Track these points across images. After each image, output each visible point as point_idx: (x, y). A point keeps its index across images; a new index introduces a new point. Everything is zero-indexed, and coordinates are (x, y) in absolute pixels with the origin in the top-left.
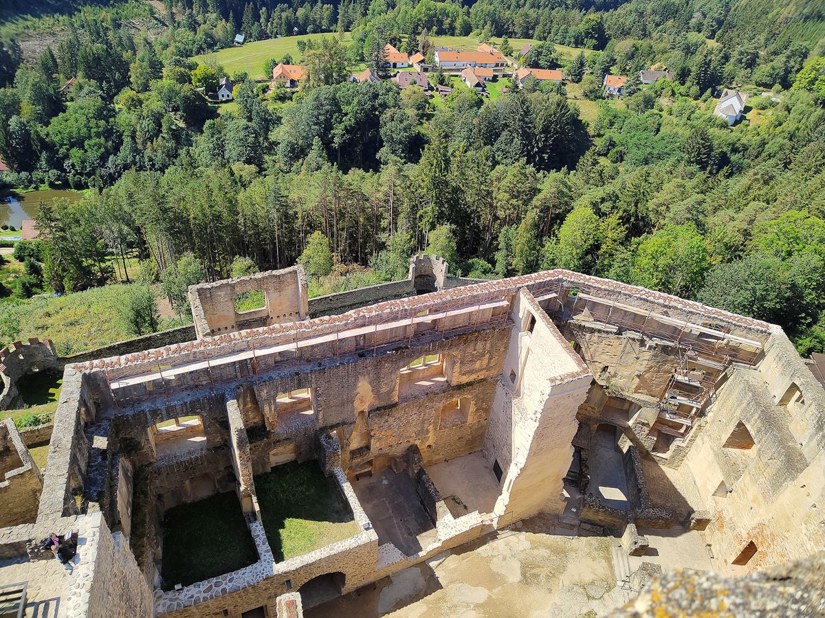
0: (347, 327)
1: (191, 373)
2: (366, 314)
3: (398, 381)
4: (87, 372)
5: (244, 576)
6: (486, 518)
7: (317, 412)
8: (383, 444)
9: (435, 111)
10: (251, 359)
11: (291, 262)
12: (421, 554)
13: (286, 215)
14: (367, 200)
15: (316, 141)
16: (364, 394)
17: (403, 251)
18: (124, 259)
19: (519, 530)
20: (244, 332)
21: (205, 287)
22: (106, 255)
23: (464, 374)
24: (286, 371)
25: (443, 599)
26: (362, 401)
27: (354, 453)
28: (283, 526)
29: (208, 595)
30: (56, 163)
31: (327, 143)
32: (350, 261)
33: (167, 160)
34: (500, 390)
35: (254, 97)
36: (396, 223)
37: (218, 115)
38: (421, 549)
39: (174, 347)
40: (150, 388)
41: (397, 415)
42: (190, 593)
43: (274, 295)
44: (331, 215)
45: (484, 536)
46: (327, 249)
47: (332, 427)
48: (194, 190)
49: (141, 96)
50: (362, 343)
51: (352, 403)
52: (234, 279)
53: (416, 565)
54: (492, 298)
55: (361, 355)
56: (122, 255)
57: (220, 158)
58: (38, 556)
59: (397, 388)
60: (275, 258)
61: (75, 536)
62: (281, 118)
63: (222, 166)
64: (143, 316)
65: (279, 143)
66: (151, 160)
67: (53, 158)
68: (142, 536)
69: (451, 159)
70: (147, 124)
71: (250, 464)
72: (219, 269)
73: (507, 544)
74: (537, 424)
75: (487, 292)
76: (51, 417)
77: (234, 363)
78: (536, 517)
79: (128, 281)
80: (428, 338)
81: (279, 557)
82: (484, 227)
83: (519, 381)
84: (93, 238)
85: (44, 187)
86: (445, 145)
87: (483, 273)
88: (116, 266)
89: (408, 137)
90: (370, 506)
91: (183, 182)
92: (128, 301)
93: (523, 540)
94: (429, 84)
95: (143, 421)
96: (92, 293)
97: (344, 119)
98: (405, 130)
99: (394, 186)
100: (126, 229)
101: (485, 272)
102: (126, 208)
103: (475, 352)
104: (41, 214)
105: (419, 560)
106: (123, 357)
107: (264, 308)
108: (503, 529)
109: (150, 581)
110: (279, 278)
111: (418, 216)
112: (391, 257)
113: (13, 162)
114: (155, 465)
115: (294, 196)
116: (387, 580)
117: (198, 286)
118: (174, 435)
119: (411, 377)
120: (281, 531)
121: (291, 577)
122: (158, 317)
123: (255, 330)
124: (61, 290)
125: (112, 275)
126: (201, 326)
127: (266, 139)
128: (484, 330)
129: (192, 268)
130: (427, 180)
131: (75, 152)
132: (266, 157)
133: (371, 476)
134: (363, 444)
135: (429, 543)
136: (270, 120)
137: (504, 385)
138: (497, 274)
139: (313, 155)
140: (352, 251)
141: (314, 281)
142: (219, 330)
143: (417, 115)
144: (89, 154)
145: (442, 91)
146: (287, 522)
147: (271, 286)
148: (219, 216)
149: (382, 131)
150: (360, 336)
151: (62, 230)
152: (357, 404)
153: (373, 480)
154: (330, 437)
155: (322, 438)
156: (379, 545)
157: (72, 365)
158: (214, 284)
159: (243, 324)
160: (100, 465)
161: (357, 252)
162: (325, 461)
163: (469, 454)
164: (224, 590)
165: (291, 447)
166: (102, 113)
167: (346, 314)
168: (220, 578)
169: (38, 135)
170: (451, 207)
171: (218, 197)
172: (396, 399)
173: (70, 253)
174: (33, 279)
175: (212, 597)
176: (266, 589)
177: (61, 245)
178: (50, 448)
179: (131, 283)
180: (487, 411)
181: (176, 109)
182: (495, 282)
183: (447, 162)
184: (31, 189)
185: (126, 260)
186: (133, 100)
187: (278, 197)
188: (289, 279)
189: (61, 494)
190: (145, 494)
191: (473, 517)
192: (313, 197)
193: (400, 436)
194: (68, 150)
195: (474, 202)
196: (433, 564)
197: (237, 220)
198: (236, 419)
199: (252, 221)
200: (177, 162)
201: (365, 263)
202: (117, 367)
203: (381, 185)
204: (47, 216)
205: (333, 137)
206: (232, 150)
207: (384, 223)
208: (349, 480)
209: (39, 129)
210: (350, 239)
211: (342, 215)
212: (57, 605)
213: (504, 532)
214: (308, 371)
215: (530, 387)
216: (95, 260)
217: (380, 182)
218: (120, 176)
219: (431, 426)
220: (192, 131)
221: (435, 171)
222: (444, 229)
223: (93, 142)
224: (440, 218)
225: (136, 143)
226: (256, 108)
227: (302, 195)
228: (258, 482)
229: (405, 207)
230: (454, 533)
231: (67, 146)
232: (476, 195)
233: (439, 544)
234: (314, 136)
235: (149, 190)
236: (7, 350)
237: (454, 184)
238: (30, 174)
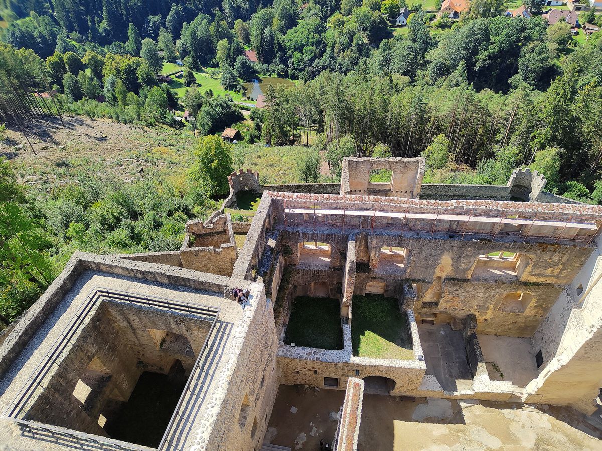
0: (446, 212)
1: (332, 215)
2: (464, 206)
3: (475, 263)
4: (275, 198)
5: (331, 355)
6: (518, 391)
7: (407, 267)
8: (449, 306)
9: (576, 46)
10: (372, 217)
11: (416, 154)
12: (455, 393)
13: (422, 118)
14: (490, 116)
15: (462, 63)
16: (445, 265)
17: (509, 163)
18: (308, 130)
19: (544, 412)
20: (372, 197)
21: (354, 160)
22: (298, 126)
23: (533, 275)
24: (392, 232)
25: (463, 432)
26: (442, 270)
27: (425, 304)
28: (363, 335)
29: (308, 357)
30: (284, 61)
31: (469, 66)
32: (461, 161)
33: (350, 66)
34: (563, 297)
35: (422, 24)
36: (510, 139)
37: (393, 36)
38: (456, 390)
39: (326, 196)
40: (306, 218)
41: (466, 288)
42: (298, 351)
43: (398, 175)
44: (456, 123)
45: (513, 403)
46: (445, 148)
47: (415, 281)
48: (363, 90)
49: (345, 18)
50: (454, 227)
51: (434, 268)
52: (374, 159)
53: (449, 400)
54: (581, 219)
55: (451, 236)
56: (308, 127)
57: (386, 69)
58: (228, 297)
59: (472, 268)
60: (405, 149)
61: (248, 292)
62: (438, 42)
63: (386, 75)
64: (310, 171)
65: (431, 62)
66: (340, 64)
67: (283, 57)
68: (281, 306)
69: (579, 91)
70: (344, 39)
71: (353, 286)
72: (365, 149)
73: (529, 417)
74: (591, 336)
75: (578, 213)
76: (249, 219)
77: (360, 217)
78: (563, 408)
79: (307, 146)
80: (511, 237)
81: (356, 353)
82: (593, 156)
83: (585, 295)
84: (294, 113)
85: (274, 75)
86: (577, 78)
87: (579, 196)
88: (302, 134)
89: (543, 67)
90: (427, 344)
91: (357, 83)
92: (304, 159)
93: (546, 421)
94: (577, 22)
95: (297, 237)
96: (286, 148)
97: (489, 47)
98: (542, 61)
99: (518, 107)
100: (314, 110)
101: (581, 195)
102: (318, 96)
103: (550, 260)
104: (269, 92)
105: (452, 397)
106: (296, 194)
107: (389, 183)
108: (529, 404)
109: (279, 335)
110: (406, 164)
111: (531, 136)
112: (497, 166)
113: (261, 57)
114: (297, 266)
115: (432, 104)
116: (424, 400)
117: (350, 159)
118: (312, 251)
119: (487, 264)
120: (361, 337)
121: (360, 369)
122: (320, 173)
123: (380, 197)
124: (269, 143)
125: (299, 139)
126: (345, 186)
127: (423, 57)
128: (565, 244)
129: (349, 145)
130: (549, 107)
131: (297, 54)
132: (419, 72)
133: (433, 324)
134: (434, 300)
135: (463, 388)
136: (429, 43)
137: (568, 294)
138: (592, 199)
139: (456, 73)
140: (464, 155)
141: (429, 171)
142: (355, 191)
143: (558, 49)
144: (304, 56)
145: (588, 29)
146: (367, 333)
147: (398, 168)
148: (374, 111)
149: (520, 60)
150: (455, 221)
151: (278, 105)
152: (437, 270)
153: (433, 328)
154: (411, 287)
155: (406, 286)
156: (425, 374)
157: (268, 192)
158: (360, 159)
159: (371, 192)
160: (269, 256)
161: (469, 156)
162: (403, 302)
163: (518, 337)
164: (318, 358)
165: (382, 284)
166: (318, 28)
167: (449, 202)
168: (318, 350)
169: (278, 41)
170: (566, 133)
171: (378, 97)
172: (469, 277)
173: (279, 120)
174: (256, 133)
175: (310, 360)
176: (342, 369)
177: (275, 115)
178: (246, 237)
179: (308, 147)
180: (545, 310)
181: (364, 30)
182: (590, 206)
183: (574, 93)
184: (267, 76)
185: (309, 131)
186: (339, 21)
187: (420, 103)
188: (412, 166)
189: (246, 266)
190: (288, 281)
191: (506, 385)
192: (446, 108)
193: (464, 304)
194: (293, 52)
195: (590, 132)
196: (462, 404)
197: (386, 116)
198: (352, 254)
199: (396, 119)
200: (356, 68)
201: (473, 166)
202: (291, 199)
203: (506, 105)
204: (272, 95)
205: (476, 61)
206: (396, 63)
207: (499, 137)
208: (417, 321)
209: (280, 36)
210: (466, 144)
211: (465, 125)
212: (232, 327)
213: (529, 407)
214: (409, 237)
215: (594, 304)
216: (292, 128)
217: (505, 103)
218: (318, 73)
219: (492, 306)
220: (372, 46)
221: (560, 100)
222: (552, 152)
223: (308, 48)
224: (552, 141)
225: (333, 51)
226: (421, 32)
227: (439, 104)
228: (355, 300)
229: (523, 126)
230: (486, 390)
231: (293, 50)
232: (594, 126)
233: (472, 393)
234: (460, 59)
235: (334, 86)
236: (236, 173)
237: (575, 114)
238: (269, 66)
